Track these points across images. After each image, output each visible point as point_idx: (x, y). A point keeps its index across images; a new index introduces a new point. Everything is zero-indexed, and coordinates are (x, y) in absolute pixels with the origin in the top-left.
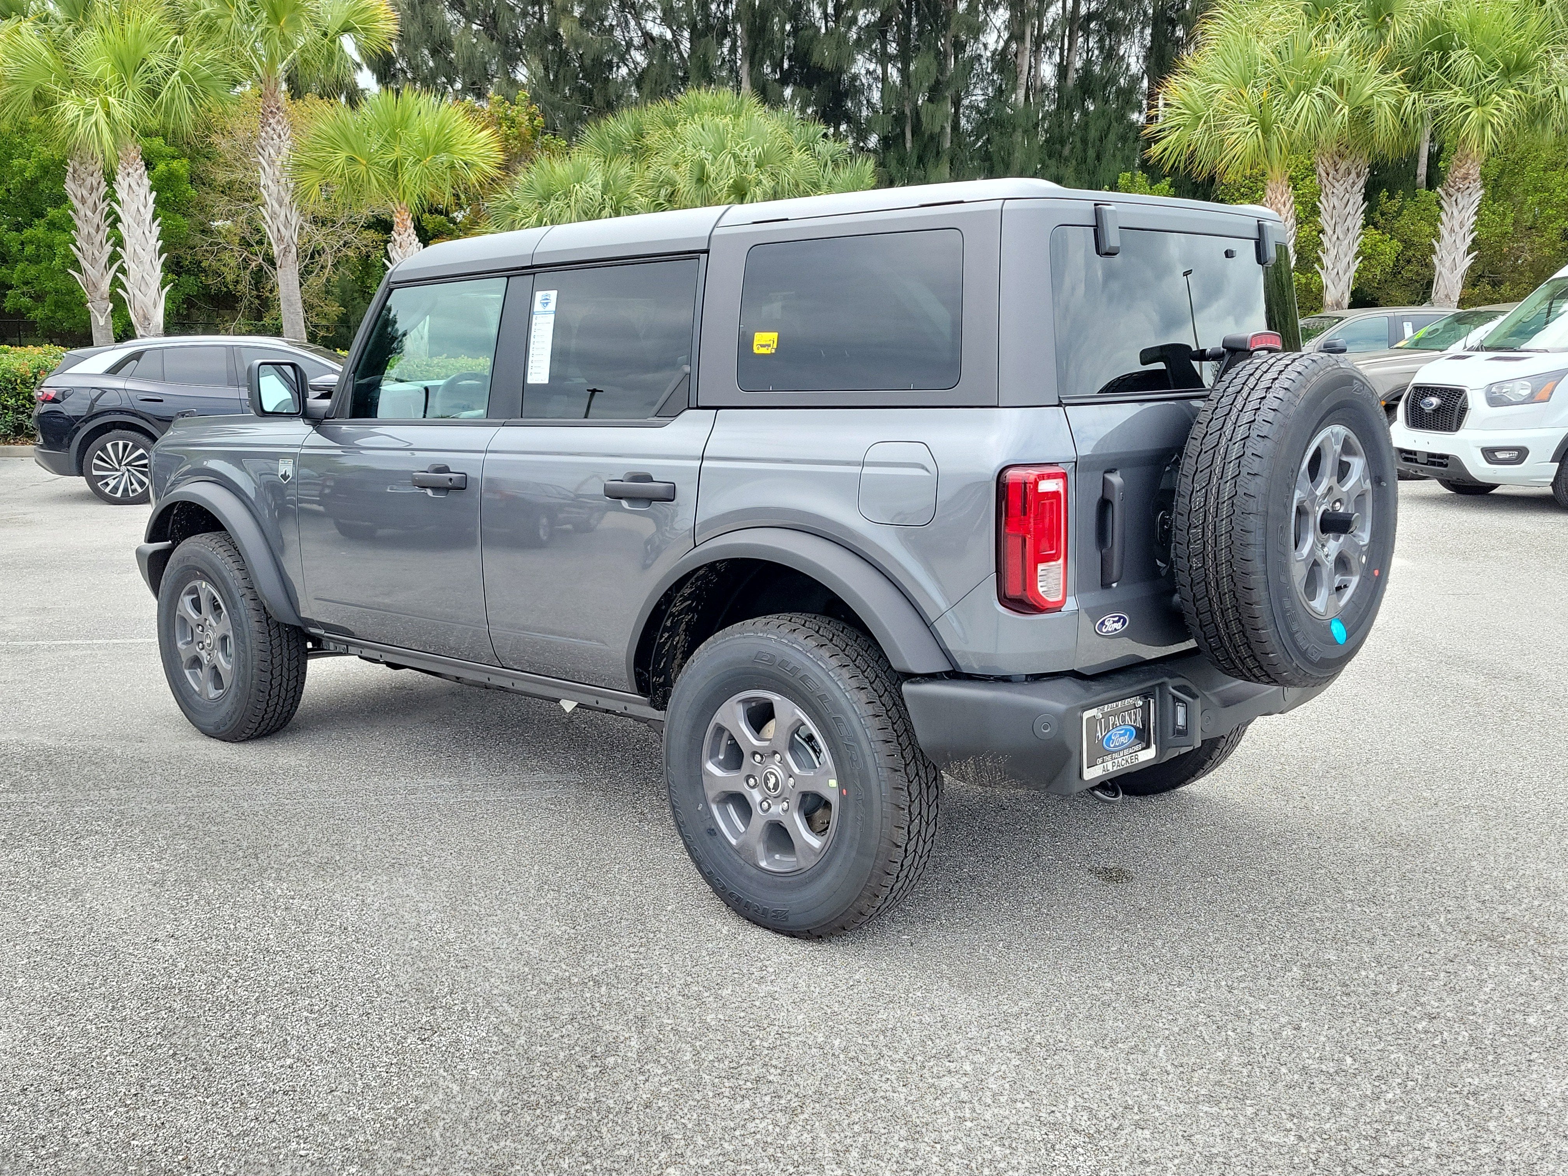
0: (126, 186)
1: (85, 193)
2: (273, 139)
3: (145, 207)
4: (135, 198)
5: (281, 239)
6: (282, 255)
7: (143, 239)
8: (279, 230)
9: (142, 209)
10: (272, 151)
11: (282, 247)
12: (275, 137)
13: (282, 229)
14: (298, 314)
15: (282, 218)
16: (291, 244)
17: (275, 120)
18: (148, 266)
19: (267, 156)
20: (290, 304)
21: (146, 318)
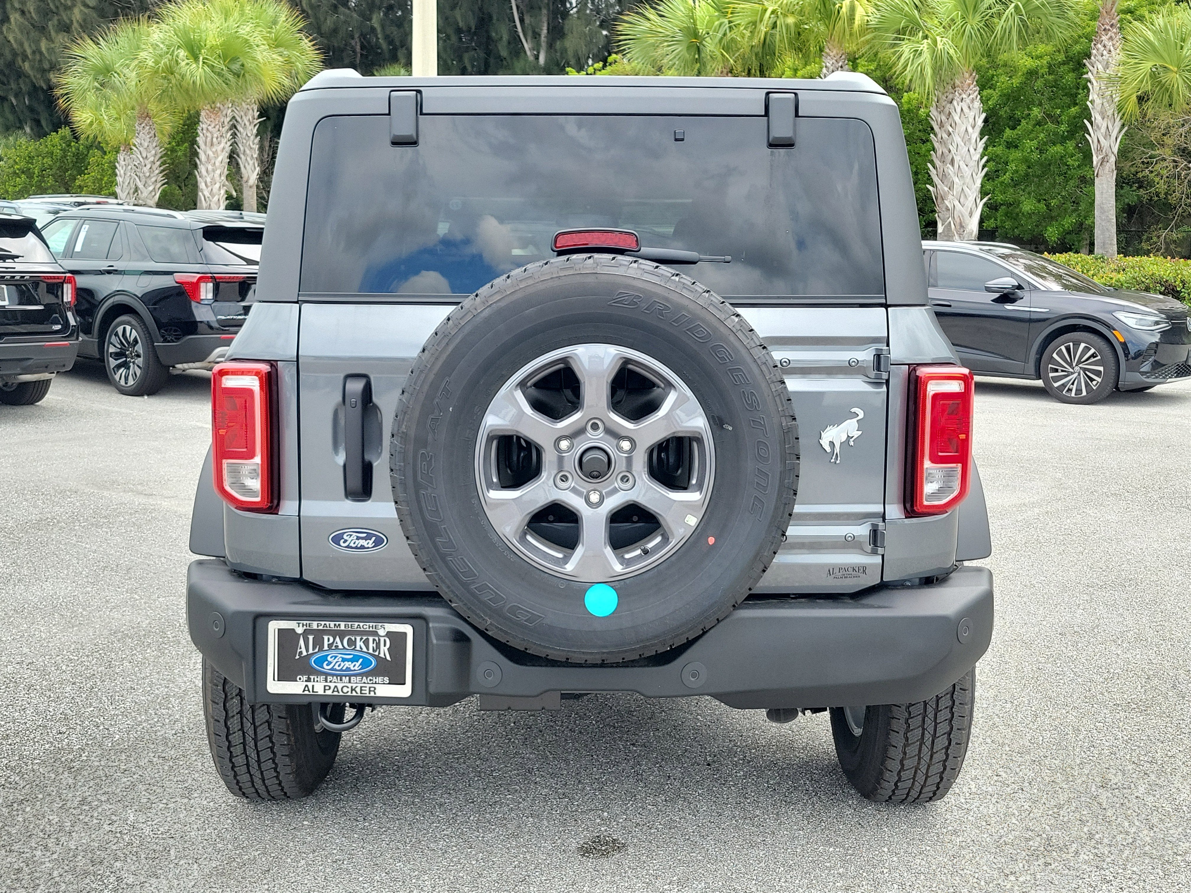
0: (959, 110)
1: (944, 118)
2: (1102, 56)
3: (973, 127)
4: (965, 120)
5: (1100, 149)
6: (1099, 164)
7: (968, 156)
8: (1099, 141)
9: (970, 130)
10: (1100, 67)
11: (1100, 157)
12: (1105, 53)
13: (1102, 139)
14: (1109, 221)
15: (1103, 130)
16: (1110, 154)
17: (1108, 37)
18: (968, 180)
19: (1095, 72)
20: (1103, 211)
21: (961, 226)
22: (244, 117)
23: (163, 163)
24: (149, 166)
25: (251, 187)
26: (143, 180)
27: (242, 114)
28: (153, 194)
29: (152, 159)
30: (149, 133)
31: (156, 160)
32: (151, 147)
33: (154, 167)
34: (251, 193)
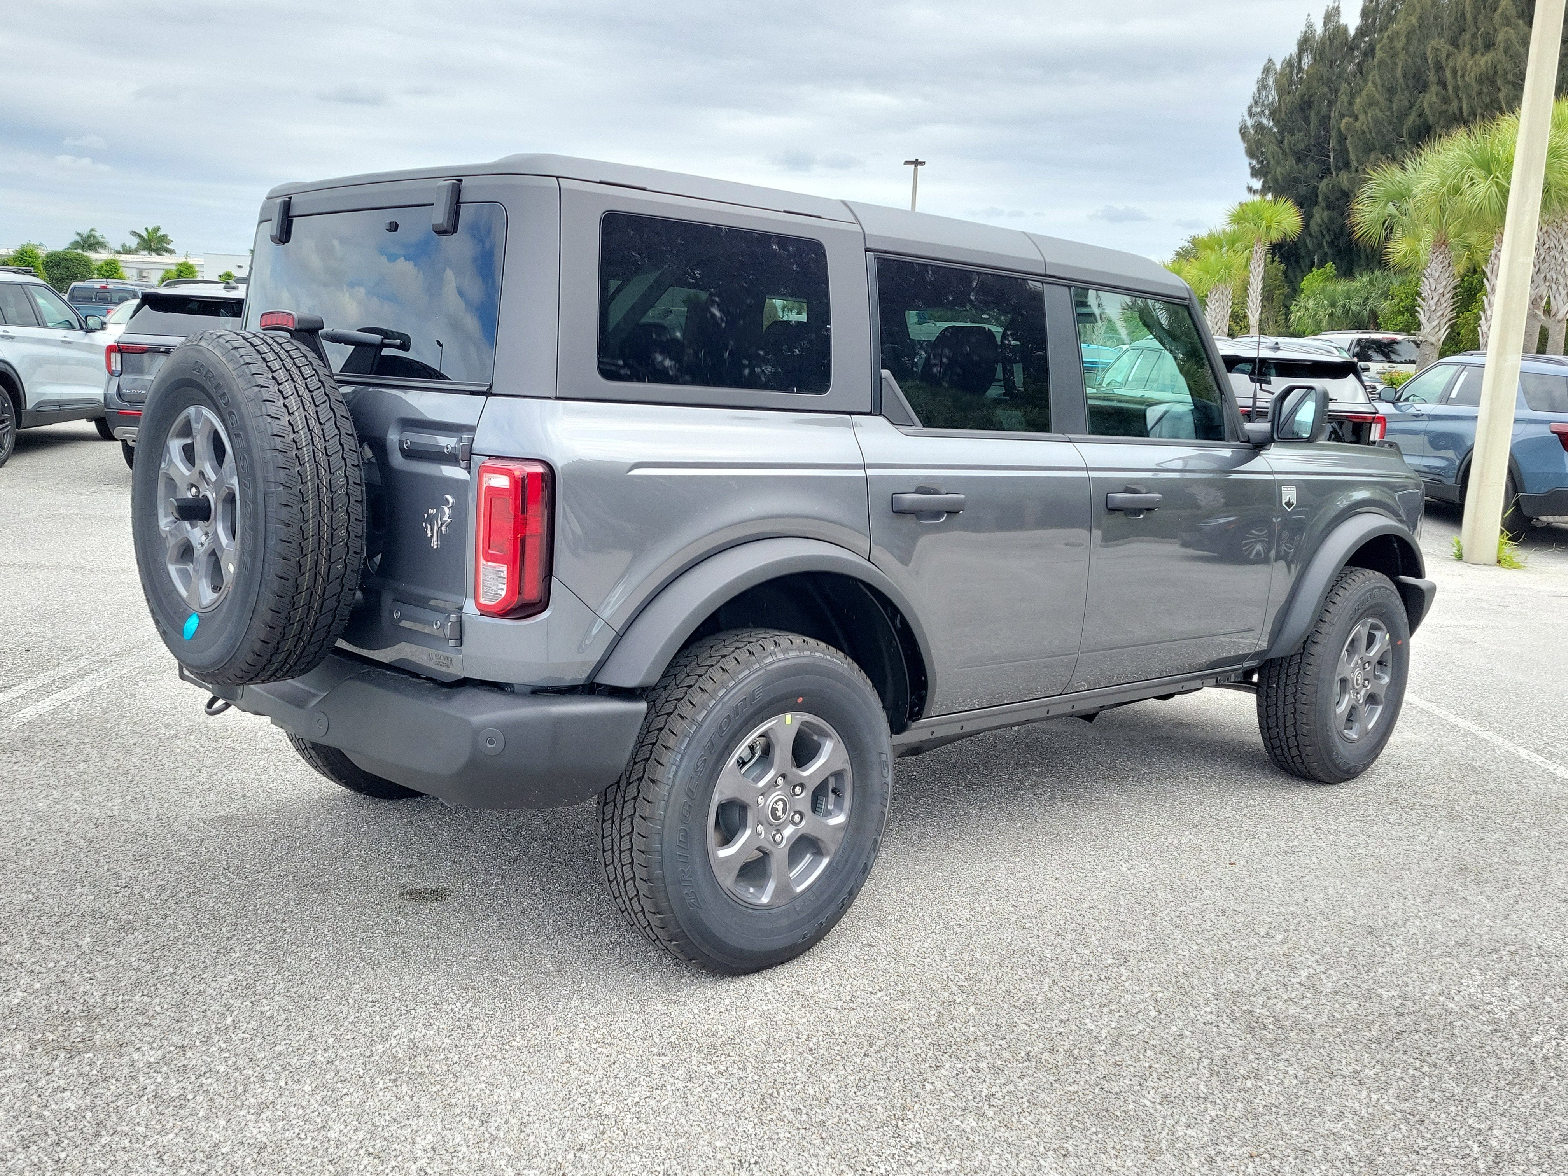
22: (1562, 240)
23: (1456, 295)
24: (1436, 299)
25: (1559, 321)
26: (1428, 315)
27: (1561, 236)
28: (1437, 329)
29: (1441, 291)
30: (1442, 262)
31: (1446, 292)
32: (1442, 278)
33: (1443, 300)
34: (1558, 329)
